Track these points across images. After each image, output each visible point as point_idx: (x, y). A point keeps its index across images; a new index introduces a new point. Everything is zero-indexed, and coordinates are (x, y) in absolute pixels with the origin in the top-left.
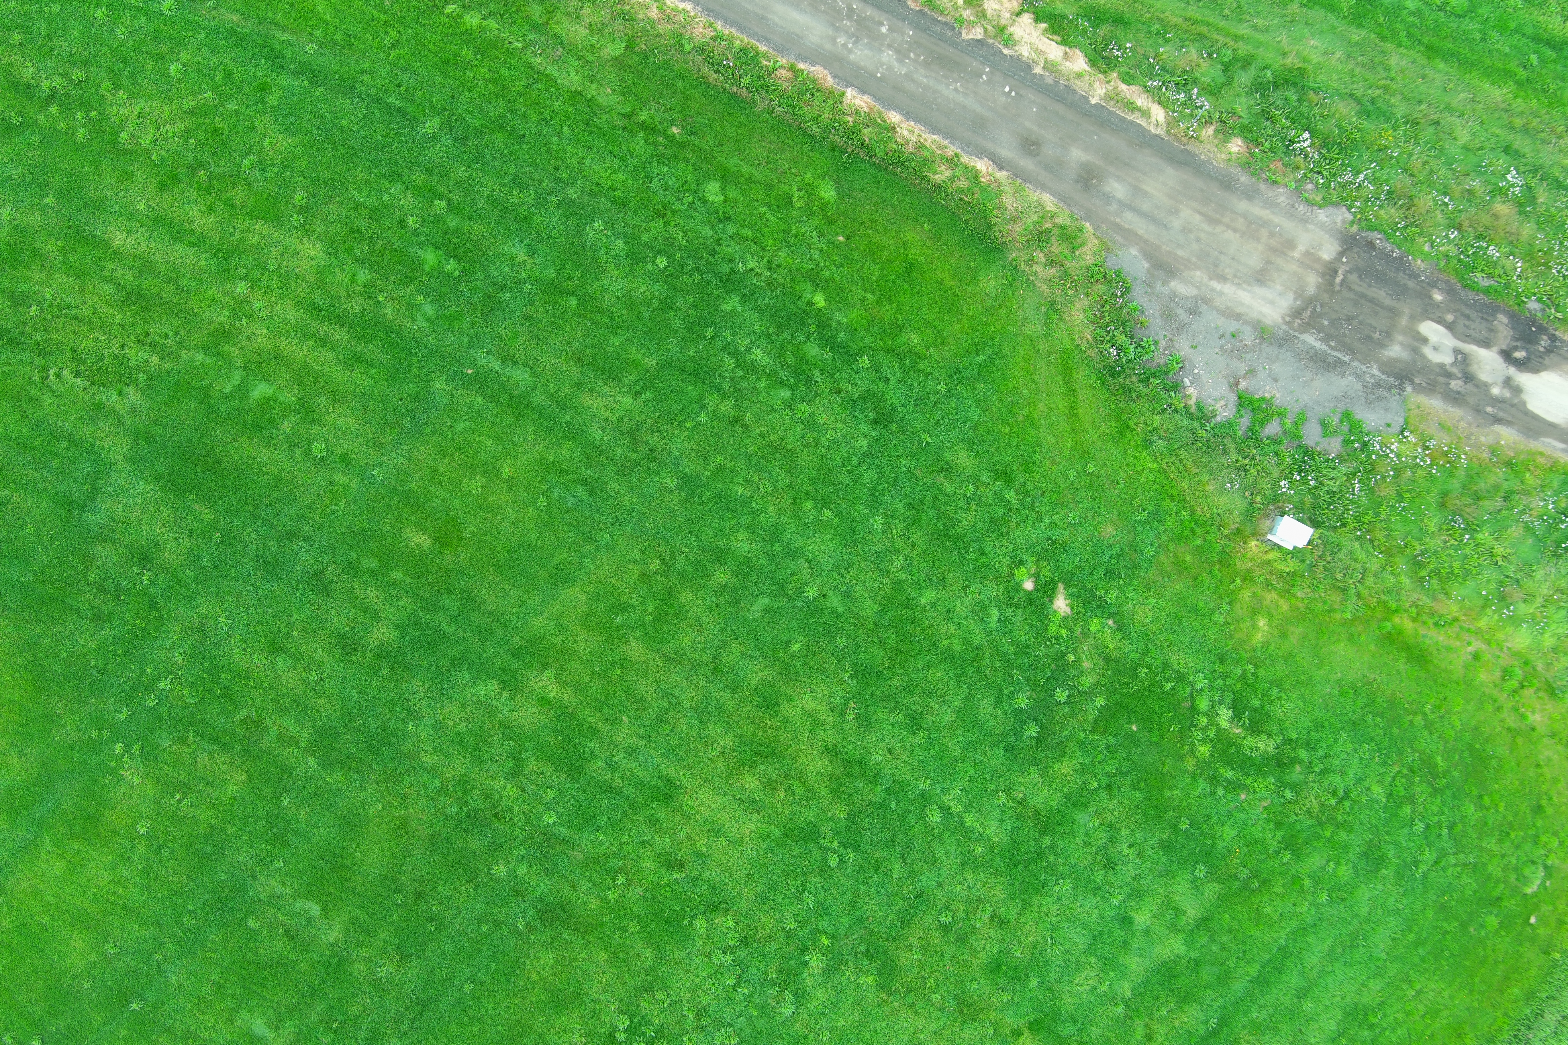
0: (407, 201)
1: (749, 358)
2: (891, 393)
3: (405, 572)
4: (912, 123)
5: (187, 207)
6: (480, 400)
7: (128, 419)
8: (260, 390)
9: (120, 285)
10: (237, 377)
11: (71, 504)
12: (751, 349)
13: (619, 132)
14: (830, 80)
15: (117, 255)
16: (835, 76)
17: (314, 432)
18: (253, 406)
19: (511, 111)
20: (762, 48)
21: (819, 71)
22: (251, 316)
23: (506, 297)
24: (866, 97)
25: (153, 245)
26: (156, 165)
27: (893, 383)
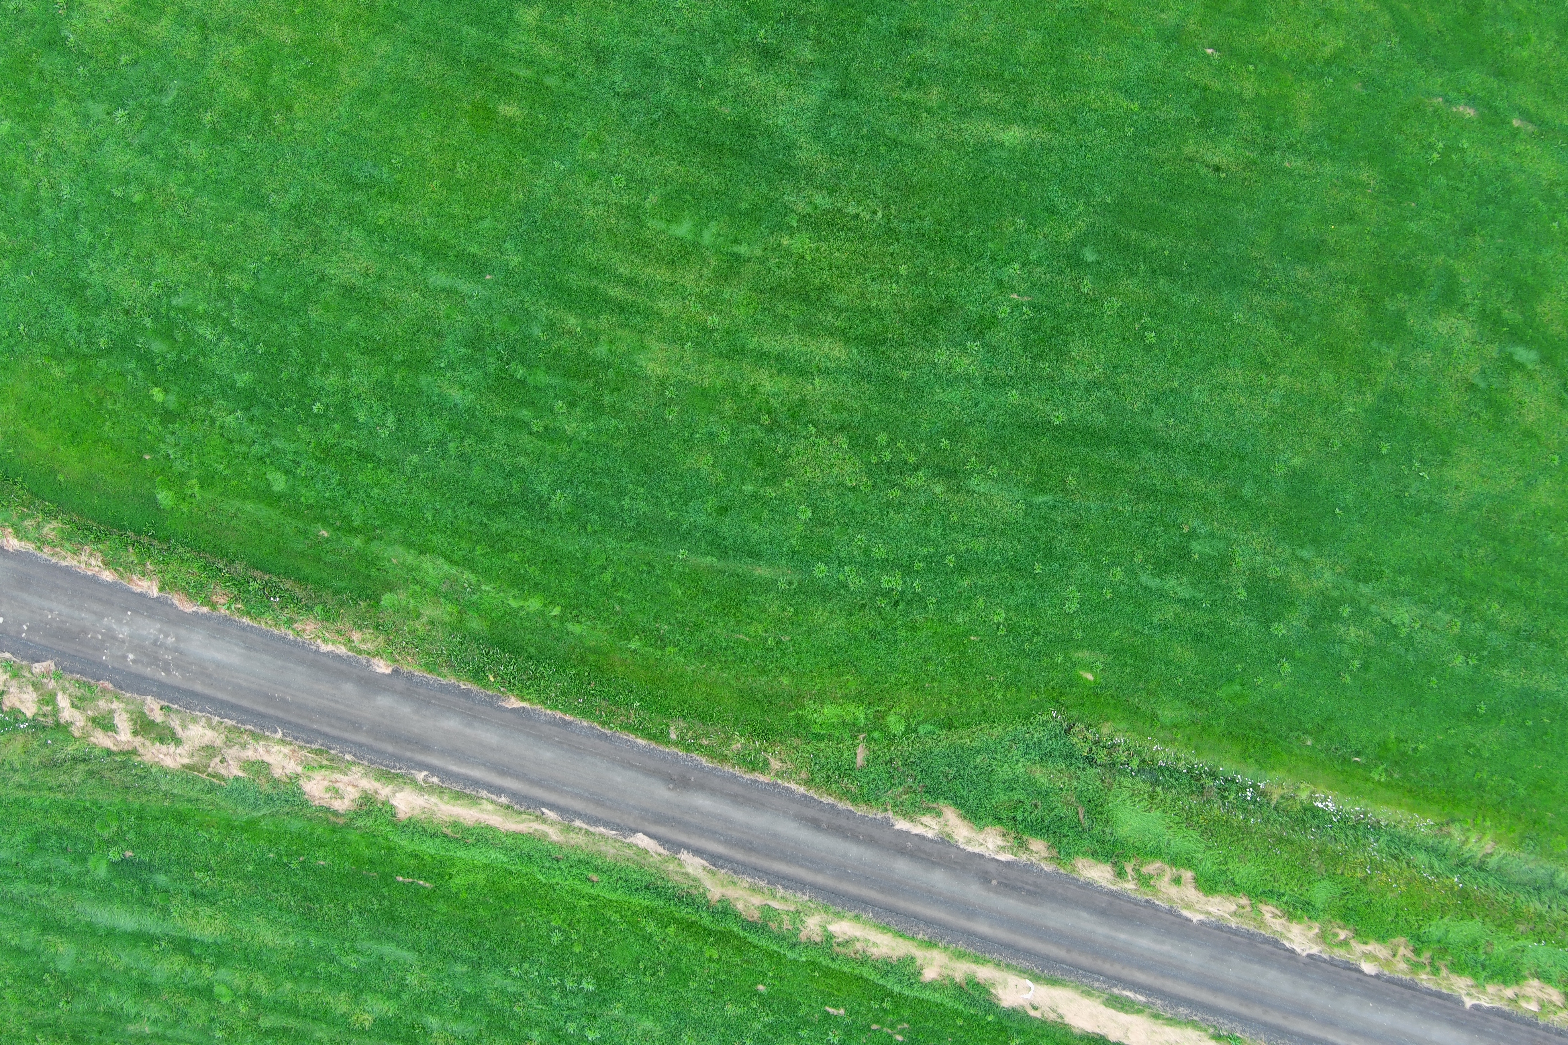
0: (571, 427)
1: (219, 329)
2: (74, 317)
3: (518, 77)
4: (89, 573)
5: (776, 389)
6: (473, 249)
7: (803, 182)
8: (683, 229)
9: (828, 307)
10: (707, 239)
11: (843, 94)
12: (218, 339)
13: (378, 523)
14: (176, 601)
15: (835, 333)
16: (172, 605)
17: (626, 196)
18: (687, 213)
19: (485, 526)
20: (246, 620)
21: (188, 608)
22: (701, 297)
23: (463, 351)
24: (139, 590)
25: (803, 349)
26: (812, 423)
27: (73, 327)
